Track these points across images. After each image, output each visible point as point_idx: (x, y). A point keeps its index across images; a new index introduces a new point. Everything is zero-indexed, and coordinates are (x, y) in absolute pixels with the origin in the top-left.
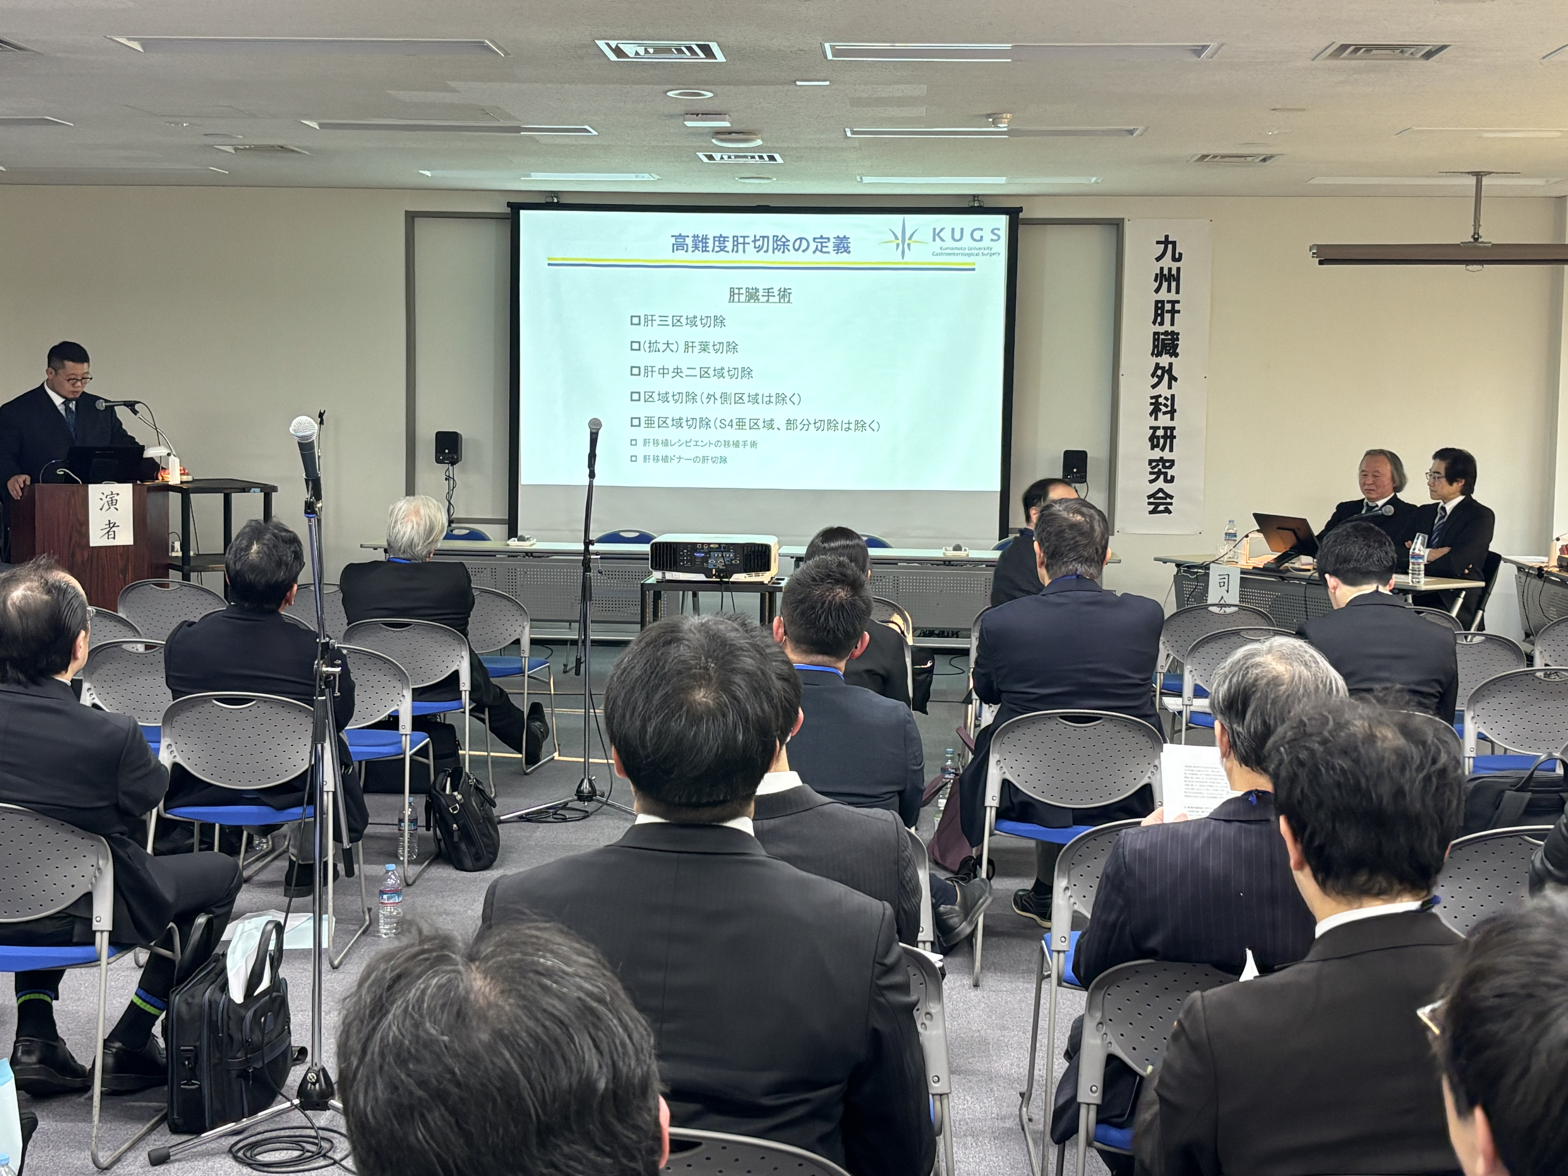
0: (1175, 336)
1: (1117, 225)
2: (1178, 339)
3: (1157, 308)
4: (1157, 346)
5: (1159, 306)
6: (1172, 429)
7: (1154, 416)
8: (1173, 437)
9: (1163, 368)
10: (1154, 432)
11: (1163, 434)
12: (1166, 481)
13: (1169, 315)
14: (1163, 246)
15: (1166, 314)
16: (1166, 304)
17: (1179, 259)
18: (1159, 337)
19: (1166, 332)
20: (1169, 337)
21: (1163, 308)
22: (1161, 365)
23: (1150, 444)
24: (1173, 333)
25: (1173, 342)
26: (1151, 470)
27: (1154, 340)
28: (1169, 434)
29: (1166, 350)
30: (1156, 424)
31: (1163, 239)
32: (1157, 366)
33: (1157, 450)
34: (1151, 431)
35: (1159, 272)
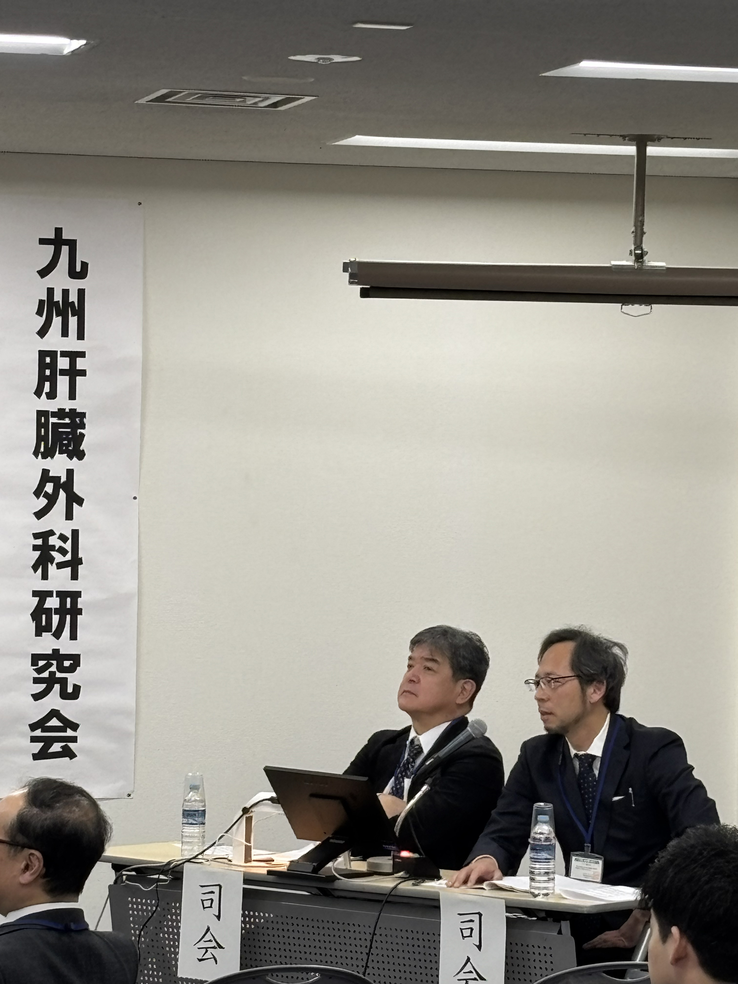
0: (77, 419)
2: (83, 426)
3: (42, 366)
4: (45, 439)
5: (47, 359)
6: (76, 595)
7: (40, 571)
8: (76, 612)
9: (56, 480)
10: (42, 602)
11: (57, 606)
12: (64, 695)
13: (67, 378)
14: (52, 248)
15: (59, 377)
16: (59, 359)
17: (82, 274)
18: (47, 420)
19: (61, 411)
20: (67, 421)
21: (53, 365)
22: (51, 474)
23: (32, 625)
24: (73, 413)
25: (74, 432)
26: (36, 675)
27: (39, 426)
28: (68, 606)
29: (62, 445)
30: (43, 586)
31: (52, 236)
32: (46, 476)
33: (47, 636)
34: (37, 599)
35: (45, 298)
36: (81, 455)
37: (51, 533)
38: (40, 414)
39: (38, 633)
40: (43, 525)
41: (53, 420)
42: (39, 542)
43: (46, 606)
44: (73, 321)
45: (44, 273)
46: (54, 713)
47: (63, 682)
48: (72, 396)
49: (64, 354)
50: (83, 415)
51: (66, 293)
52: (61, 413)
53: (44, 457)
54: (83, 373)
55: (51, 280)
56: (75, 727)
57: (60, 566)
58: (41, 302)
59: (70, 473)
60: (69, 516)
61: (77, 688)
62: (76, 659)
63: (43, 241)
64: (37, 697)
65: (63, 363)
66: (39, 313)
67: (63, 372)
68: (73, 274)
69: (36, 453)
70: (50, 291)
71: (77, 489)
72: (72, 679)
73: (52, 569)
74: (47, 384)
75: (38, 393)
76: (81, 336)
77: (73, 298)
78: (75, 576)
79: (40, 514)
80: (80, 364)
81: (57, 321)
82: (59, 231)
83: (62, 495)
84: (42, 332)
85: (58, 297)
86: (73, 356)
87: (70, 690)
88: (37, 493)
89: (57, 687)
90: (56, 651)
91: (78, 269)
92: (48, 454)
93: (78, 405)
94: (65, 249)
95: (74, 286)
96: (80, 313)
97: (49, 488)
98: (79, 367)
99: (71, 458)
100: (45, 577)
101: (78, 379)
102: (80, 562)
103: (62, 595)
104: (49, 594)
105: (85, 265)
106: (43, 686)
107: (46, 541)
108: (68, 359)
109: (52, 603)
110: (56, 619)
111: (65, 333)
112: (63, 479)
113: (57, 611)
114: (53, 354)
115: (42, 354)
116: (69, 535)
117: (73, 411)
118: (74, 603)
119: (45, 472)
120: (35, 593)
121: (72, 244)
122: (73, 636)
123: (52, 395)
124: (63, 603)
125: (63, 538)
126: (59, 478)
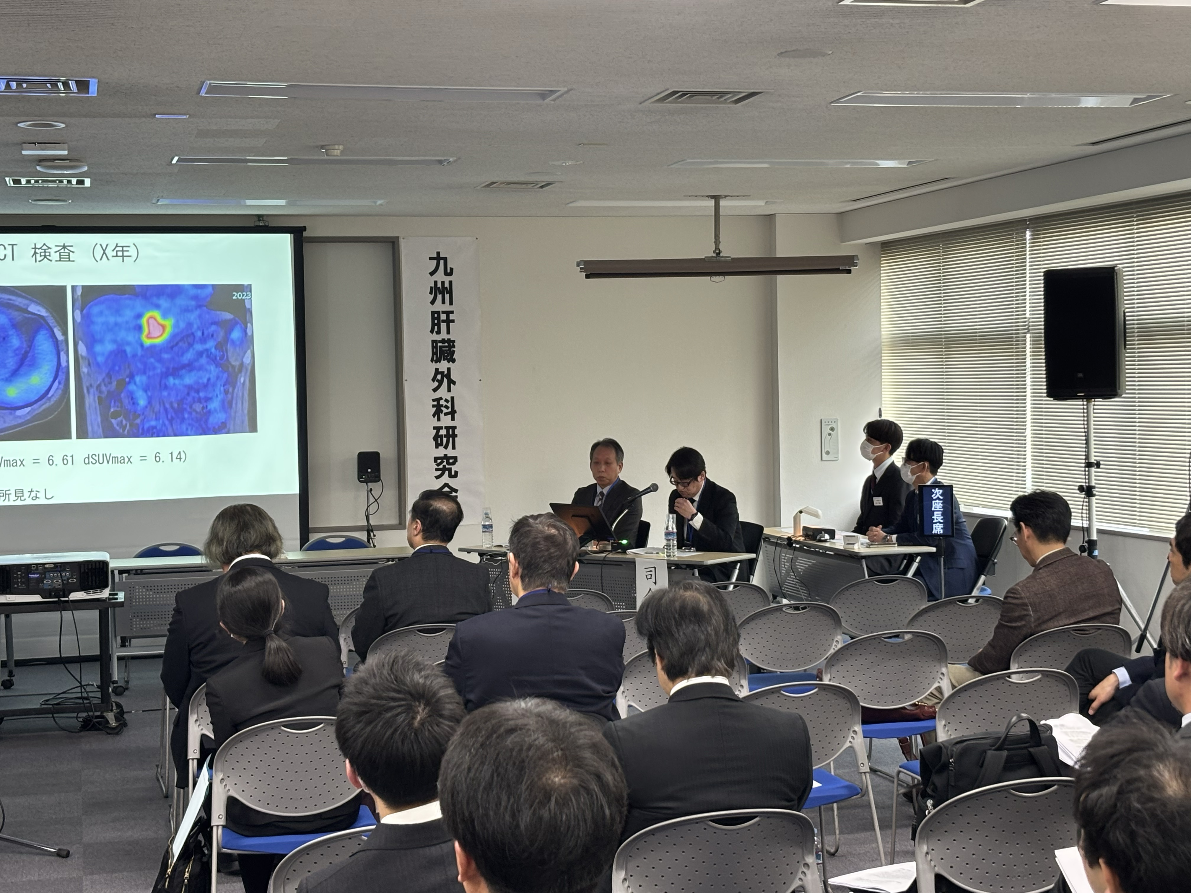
0: (451, 343)
1: (393, 243)
2: (454, 347)
3: (433, 319)
4: (436, 353)
5: (435, 315)
6: (454, 428)
7: (436, 417)
8: (454, 436)
9: (442, 373)
10: (438, 432)
11: (445, 433)
12: (451, 476)
13: (445, 324)
14: (435, 261)
15: (442, 324)
16: (441, 315)
17: (451, 274)
18: (437, 345)
19: (443, 340)
20: (446, 344)
21: (439, 318)
22: (440, 370)
23: (434, 443)
24: (449, 341)
25: (450, 349)
26: (436, 467)
27: (433, 347)
28: (451, 433)
29: (444, 356)
30: (439, 424)
31: (435, 256)
32: (437, 371)
33: (441, 448)
34: (435, 431)
35: (433, 285)
36: (454, 361)
37: (441, 399)
38: (433, 342)
39: (437, 447)
40: (437, 395)
41: (439, 344)
42: (435, 403)
43: (440, 434)
44: (447, 296)
45: (432, 274)
46: (446, 485)
47: (450, 470)
48: (448, 332)
49: (443, 312)
50: (454, 341)
51: (443, 283)
52: (443, 341)
53: (436, 362)
54: (453, 321)
55: (436, 277)
56: (456, 491)
57: (446, 414)
58: (431, 288)
59: (449, 369)
60: (449, 390)
61: (456, 472)
62: (455, 459)
63: (431, 259)
64: (437, 477)
65: (443, 317)
66: (431, 293)
67: (443, 321)
68: (446, 274)
69: (432, 361)
70: (436, 282)
71: (452, 377)
72: (454, 468)
73: (442, 416)
74: (436, 327)
75: (432, 331)
76: (451, 303)
77: (447, 285)
78: (453, 419)
79: (435, 390)
80: (452, 317)
81: (439, 297)
82: (438, 253)
83: (445, 380)
84: (433, 302)
85: (439, 285)
86: (448, 313)
87: (453, 473)
88: (434, 380)
89: (447, 472)
90: (446, 455)
91: (449, 271)
92: (438, 361)
93: (451, 337)
94: (442, 262)
95: (447, 279)
96: (450, 292)
97: (439, 377)
98: (451, 318)
99: (449, 362)
100: (439, 420)
101: (451, 324)
102: (455, 412)
103: (447, 428)
104: (441, 428)
105: (452, 269)
106: (439, 472)
107: (438, 403)
108: (445, 315)
109: (443, 432)
110: (445, 440)
111: (443, 302)
112: (446, 373)
113: (445, 436)
114: (438, 313)
115: (433, 313)
116: (449, 399)
117: (449, 340)
118: (453, 432)
119: (437, 369)
120: (434, 428)
121: (445, 259)
122: (454, 447)
123: (439, 332)
124: (448, 432)
125: (447, 401)
126: (443, 372)
